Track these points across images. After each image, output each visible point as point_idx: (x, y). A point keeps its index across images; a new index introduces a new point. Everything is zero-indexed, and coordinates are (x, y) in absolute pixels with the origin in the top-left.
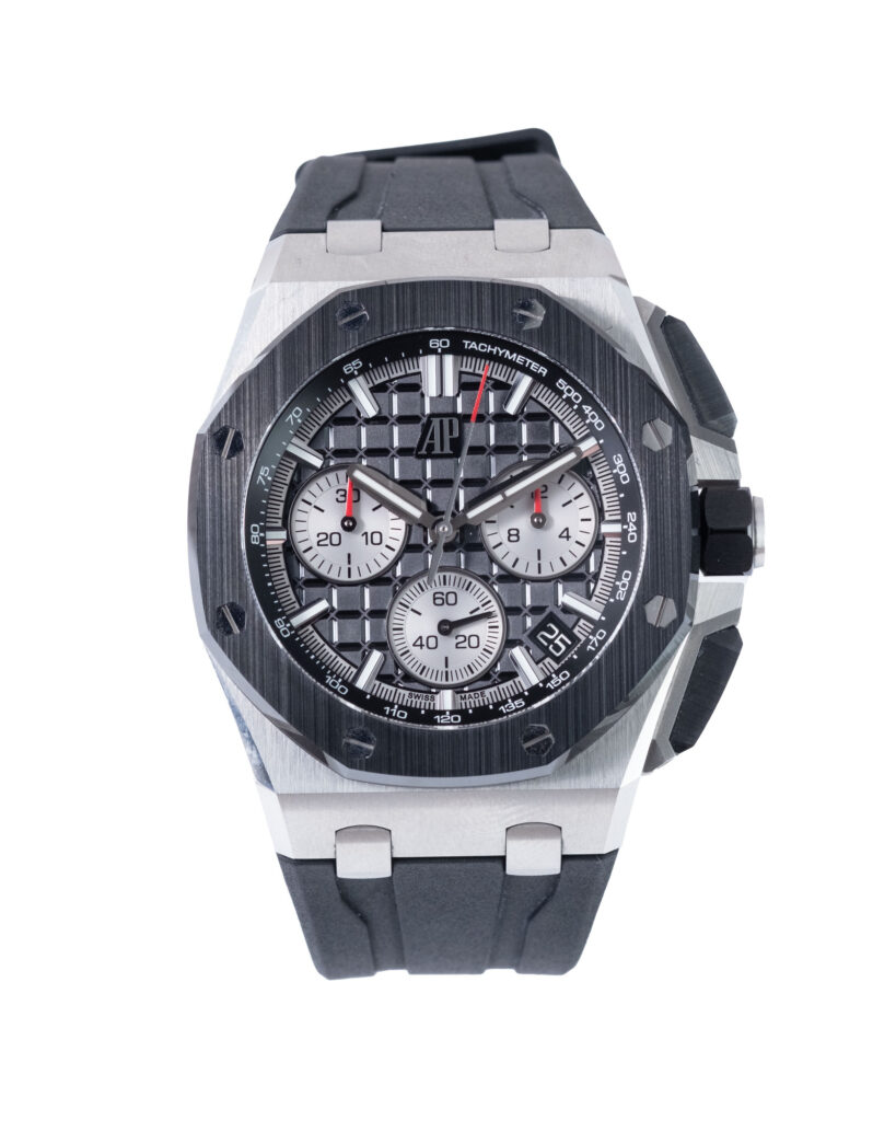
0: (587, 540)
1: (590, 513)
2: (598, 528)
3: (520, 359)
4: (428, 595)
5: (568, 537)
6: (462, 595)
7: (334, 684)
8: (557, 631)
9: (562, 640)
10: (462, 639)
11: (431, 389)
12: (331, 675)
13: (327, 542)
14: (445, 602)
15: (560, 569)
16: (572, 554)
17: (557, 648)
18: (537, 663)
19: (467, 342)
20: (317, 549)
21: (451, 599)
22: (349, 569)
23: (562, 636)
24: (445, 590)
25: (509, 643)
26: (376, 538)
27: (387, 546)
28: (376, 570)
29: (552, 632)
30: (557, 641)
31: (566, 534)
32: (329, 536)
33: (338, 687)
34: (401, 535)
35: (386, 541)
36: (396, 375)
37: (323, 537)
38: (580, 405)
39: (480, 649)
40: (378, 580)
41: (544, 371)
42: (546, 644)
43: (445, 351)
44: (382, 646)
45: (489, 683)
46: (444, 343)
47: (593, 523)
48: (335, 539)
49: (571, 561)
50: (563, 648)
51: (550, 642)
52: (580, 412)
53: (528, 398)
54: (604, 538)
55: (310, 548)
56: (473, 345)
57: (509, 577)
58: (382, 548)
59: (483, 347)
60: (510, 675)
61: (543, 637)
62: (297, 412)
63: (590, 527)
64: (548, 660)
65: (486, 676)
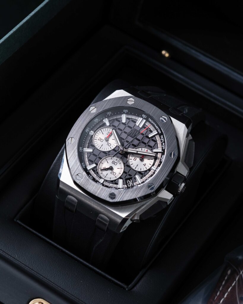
0: (148, 168)
1: (152, 164)
2: (151, 167)
3: (157, 127)
4: (112, 161)
5: (145, 166)
6: (118, 164)
7: (83, 165)
8: (131, 181)
9: (131, 184)
10: (113, 172)
11: (137, 124)
12: (84, 163)
13: (100, 140)
14: (114, 164)
15: (139, 170)
16: (144, 169)
17: (129, 185)
18: (123, 185)
19: (149, 119)
20: (97, 140)
21: (116, 164)
22: (101, 147)
23: (132, 183)
24: (116, 161)
25: (120, 178)
26: (109, 145)
27: (110, 147)
28: (105, 150)
29: (130, 181)
30: (130, 184)
31: (145, 165)
32: (101, 139)
33: (83, 166)
34: (114, 147)
35: (111, 146)
36: (133, 118)
37: (100, 139)
38: (163, 142)
39: (115, 176)
40: (104, 152)
41: (160, 132)
42: (128, 183)
43: (145, 119)
44: (97, 164)
45: (112, 183)
46: (145, 117)
47: (151, 165)
48: (102, 140)
49: (142, 170)
50: (130, 185)
51: (129, 183)
52: (162, 144)
53: (154, 136)
54: (151, 170)
55: (96, 139)
56: (150, 120)
57: (129, 166)
58: (109, 147)
59: (152, 122)
60: (117, 184)
61: (128, 181)
62: (110, 113)
63: (150, 166)
64: (126, 185)
65: (112, 181)
